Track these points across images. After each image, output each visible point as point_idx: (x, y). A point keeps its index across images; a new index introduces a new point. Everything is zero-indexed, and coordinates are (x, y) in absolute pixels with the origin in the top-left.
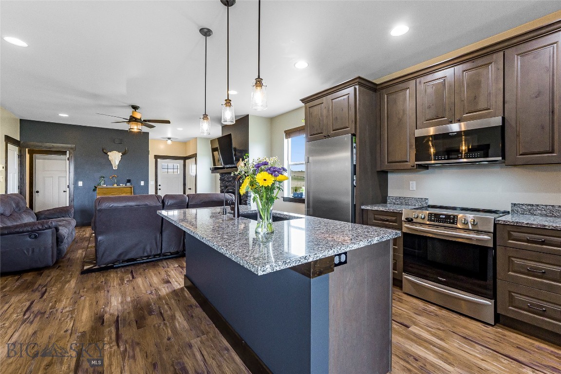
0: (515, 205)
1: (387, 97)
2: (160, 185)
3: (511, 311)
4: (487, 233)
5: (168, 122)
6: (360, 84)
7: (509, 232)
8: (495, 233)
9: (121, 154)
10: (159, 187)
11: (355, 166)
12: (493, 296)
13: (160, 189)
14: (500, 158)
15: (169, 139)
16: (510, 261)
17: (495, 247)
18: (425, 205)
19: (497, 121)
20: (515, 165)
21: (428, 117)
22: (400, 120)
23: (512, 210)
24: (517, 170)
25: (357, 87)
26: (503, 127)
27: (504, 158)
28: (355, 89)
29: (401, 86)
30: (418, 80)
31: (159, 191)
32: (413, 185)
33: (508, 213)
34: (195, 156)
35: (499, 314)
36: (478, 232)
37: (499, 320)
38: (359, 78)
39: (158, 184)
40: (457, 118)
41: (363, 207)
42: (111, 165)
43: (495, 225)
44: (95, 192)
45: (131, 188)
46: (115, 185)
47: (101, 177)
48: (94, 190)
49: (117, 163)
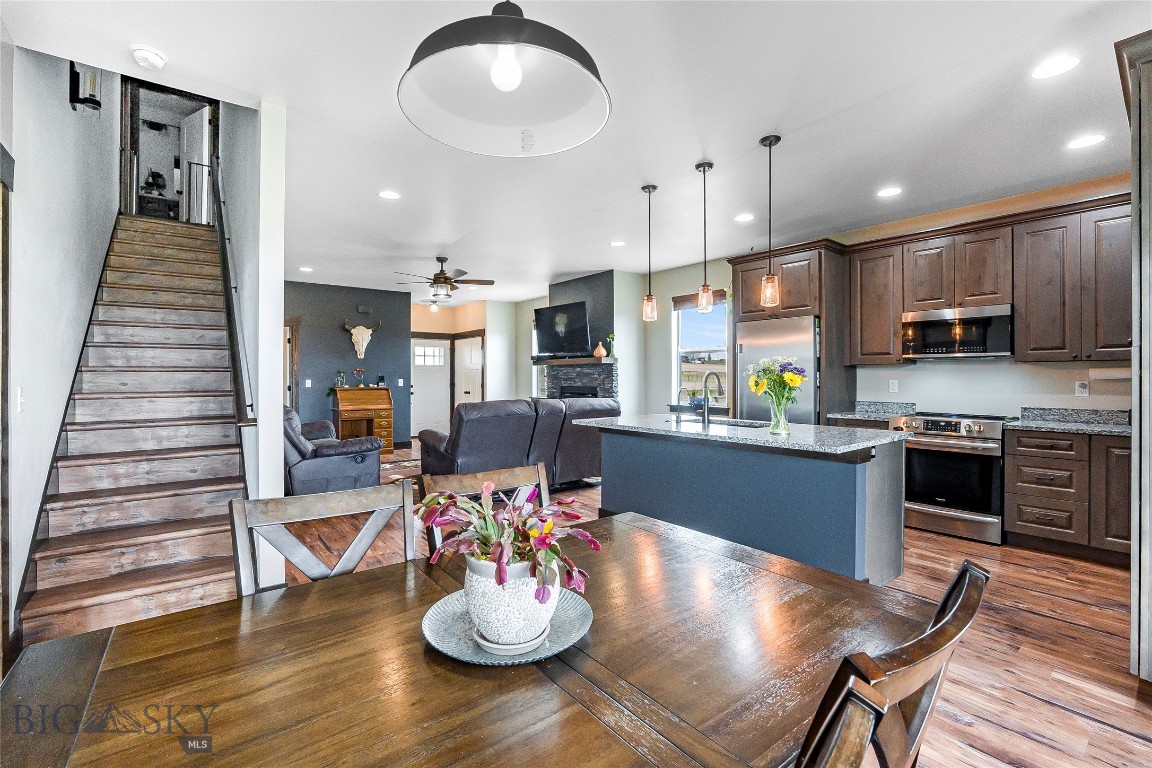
0: (1025, 409)
1: (861, 265)
2: (412, 387)
3: (1018, 526)
4: (993, 440)
5: (491, 283)
6: (827, 248)
7: (1018, 438)
8: (1003, 440)
9: (370, 331)
11: (819, 359)
12: (1000, 513)
13: (412, 394)
14: (1009, 354)
15: (434, 302)
16: (1020, 471)
17: (1003, 456)
18: (912, 412)
19: (1004, 310)
20: (1025, 362)
21: (920, 297)
22: (880, 298)
23: (1023, 416)
24: (1027, 367)
25: (823, 251)
26: (1011, 318)
27: (1013, 353)
28: (820, 254)
29: (882, 251)
30: (906, 247)
32: (894, 385)
33: (1018, 418)
34: (481, 333)
35: (1006, 532)
36: (986, 439)
37: (1007, 539)
38: (827, 240)
40: (958, 300)
41: (829, 416)
42: (354, 350)
43: (1003, 431)
44: (331, 398)
45: (387, 390)
46: (362, 386)
47: (339, 372)
48: (328, 395)
49: (365, 347)
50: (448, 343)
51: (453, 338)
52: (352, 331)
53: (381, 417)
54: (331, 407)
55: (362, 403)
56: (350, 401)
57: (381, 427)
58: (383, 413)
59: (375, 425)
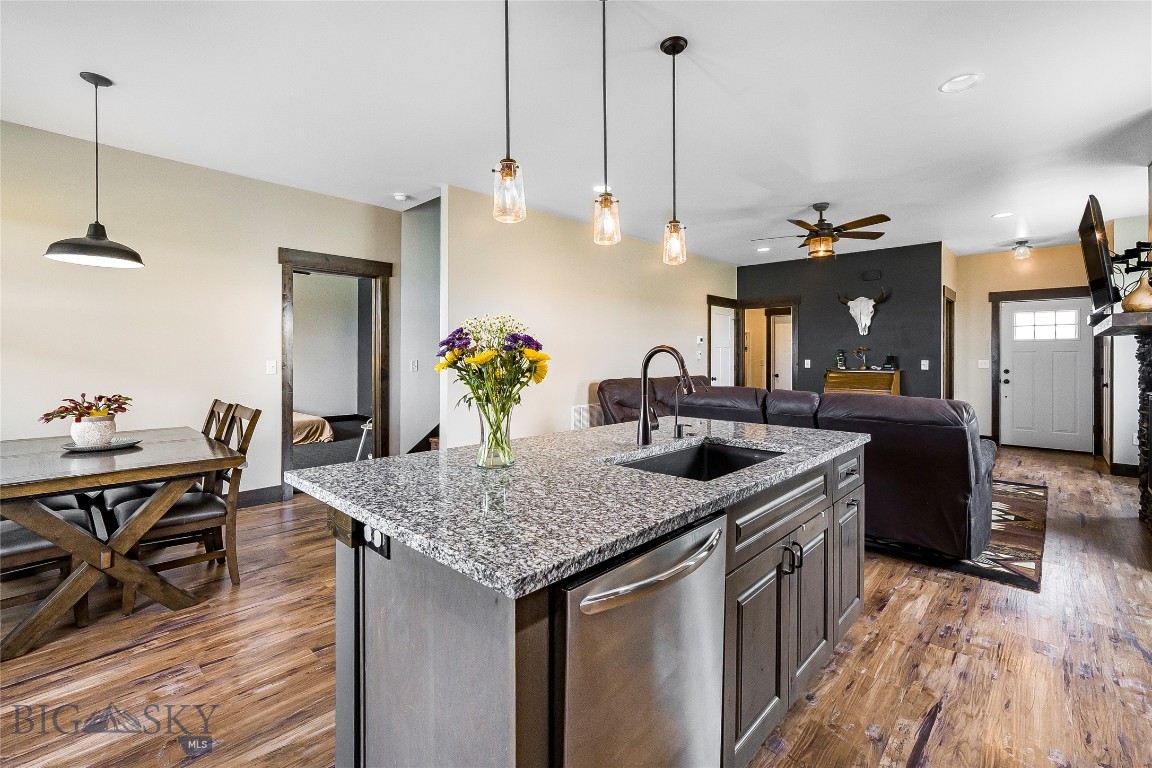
2: (1007, 371)
9: (872, 303)
10: (1003, 377)
13: (1007, 382)
15: (1021, 243)
31: (1003, 387)
39: (1003, 368)
42: (856, 326)
46: (864, 368)
47: (839, 351)
49: (866, 322)
52: (850, 304)
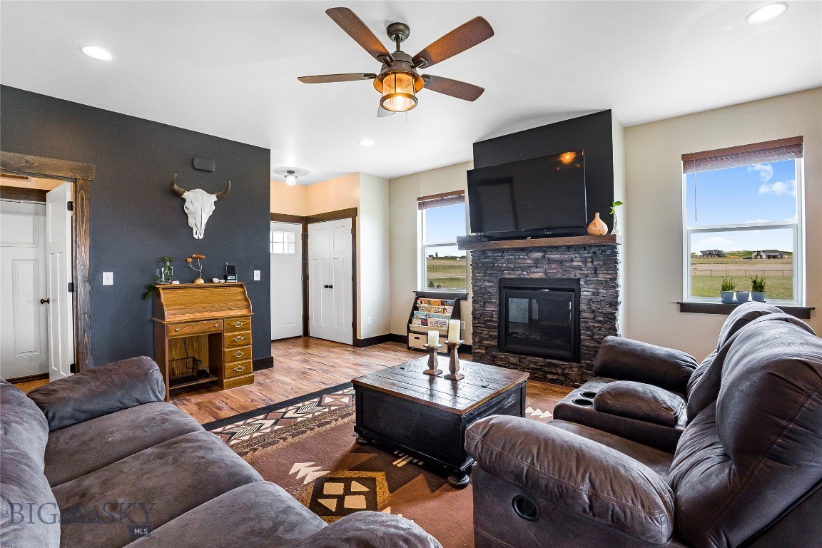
9: (214, 198)
15: (290, 172)
44: (149, 301)
45: (241, 286)
46: (201, 281)
47: (164, 261)
48: (144, 296)
49: (205, 222)
50: (299, 227)
51: (306, 221)
52: (186, 195)
53: (234, 329)
54: (149, 317)
55: (205, 309)
56: (184, 307)
57: (234, 344)
58: (238, 323)
59: (226, 342)
